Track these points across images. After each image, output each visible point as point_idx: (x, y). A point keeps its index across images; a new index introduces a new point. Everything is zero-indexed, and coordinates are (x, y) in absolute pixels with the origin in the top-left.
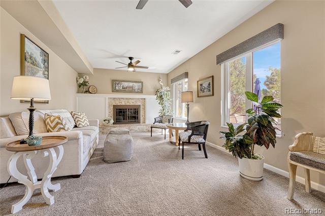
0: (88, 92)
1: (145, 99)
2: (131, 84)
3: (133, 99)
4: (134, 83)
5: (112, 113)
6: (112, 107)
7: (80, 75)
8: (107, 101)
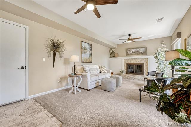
0: (114, 57)
1: (147, 58)
2: (138, 50)
3: (139, 59)
4: (140, 49)
5: (126, 67)
6: (126, 64)
7: (111, 49)
8: (123, 61)
